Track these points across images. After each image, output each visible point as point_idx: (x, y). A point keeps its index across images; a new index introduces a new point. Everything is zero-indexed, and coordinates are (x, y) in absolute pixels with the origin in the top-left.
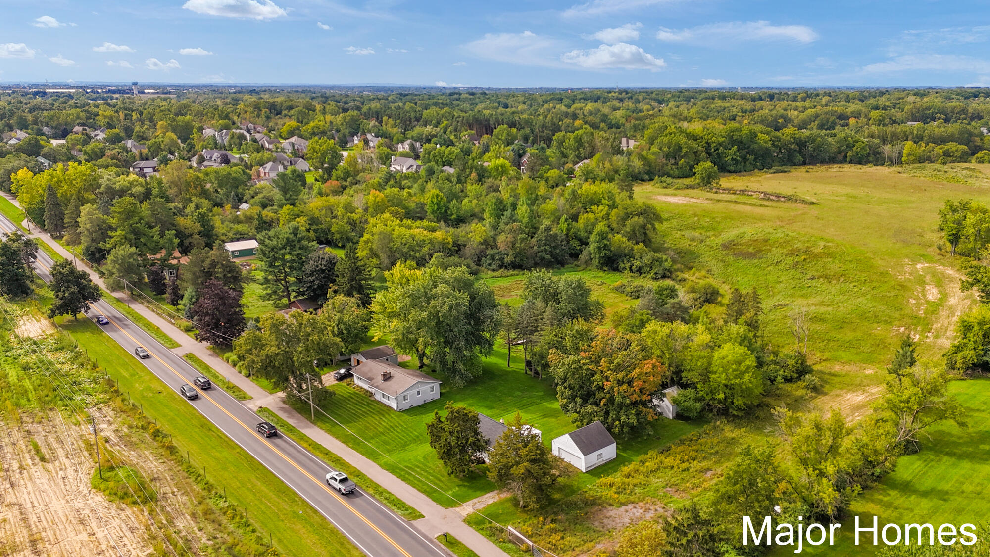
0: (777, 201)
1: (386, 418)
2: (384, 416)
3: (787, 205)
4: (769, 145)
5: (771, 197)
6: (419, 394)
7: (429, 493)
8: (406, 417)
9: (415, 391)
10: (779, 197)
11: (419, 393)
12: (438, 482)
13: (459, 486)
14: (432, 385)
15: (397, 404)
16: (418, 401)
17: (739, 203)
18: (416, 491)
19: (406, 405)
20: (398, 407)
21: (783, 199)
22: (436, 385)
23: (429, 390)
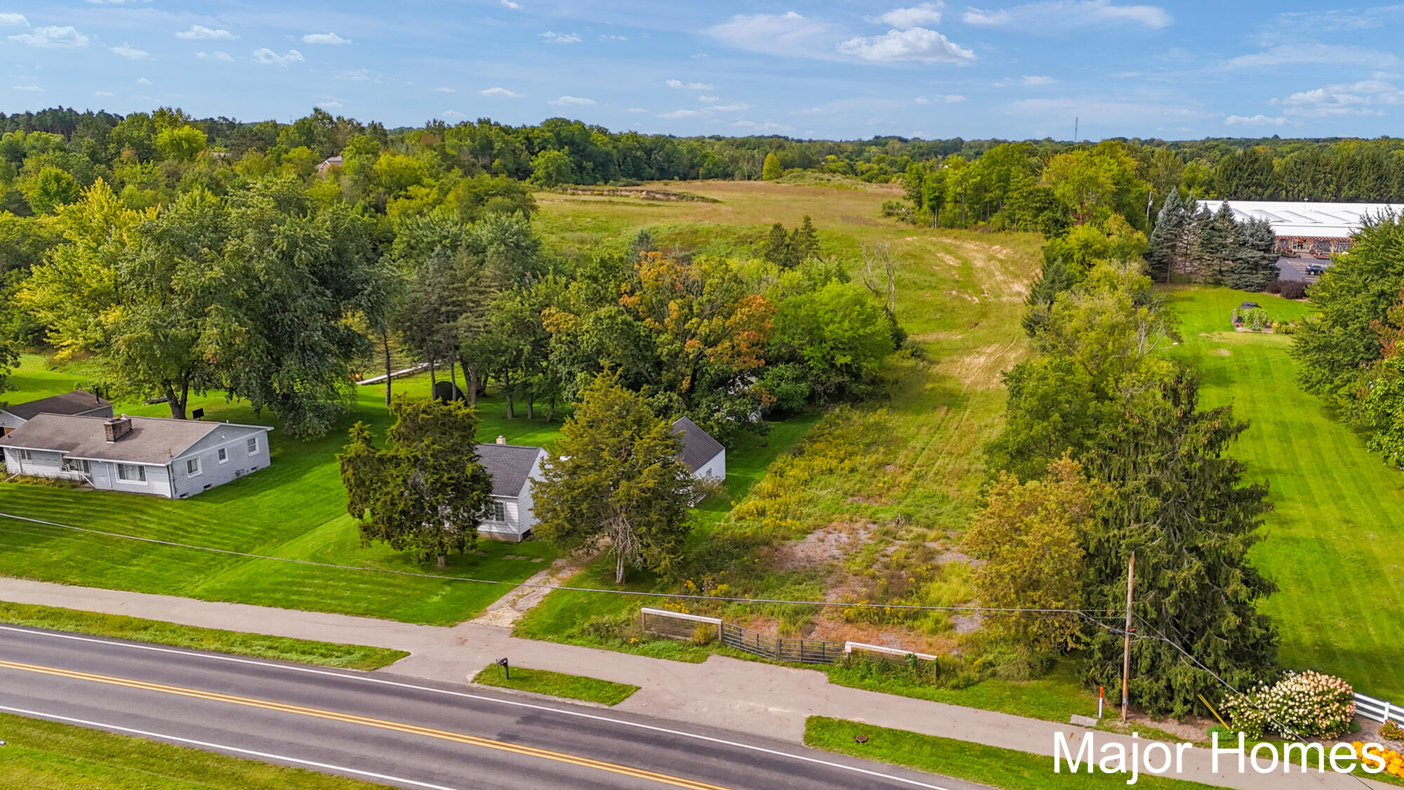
0: (667, 200)
1: (150, 515)
2: (142, 512)
3: (683, 203)
4: (610, 147)
5: (657, 196)
6: (222, 456)
7: (383, 612)
8: (206, 506)
9: (213, 449)
10: (668, 194)
11: (222, 454)
12: (388, 589)
13: (449, 583)
14: (250, 435)
15: (173, 481)
16: (222, 471)
17: (617, 203)
18: (343, 616)
19: (194, 482)
20: (174, 489)
21: (673, 198)
22: (260, 436)
23: (246, 448)
